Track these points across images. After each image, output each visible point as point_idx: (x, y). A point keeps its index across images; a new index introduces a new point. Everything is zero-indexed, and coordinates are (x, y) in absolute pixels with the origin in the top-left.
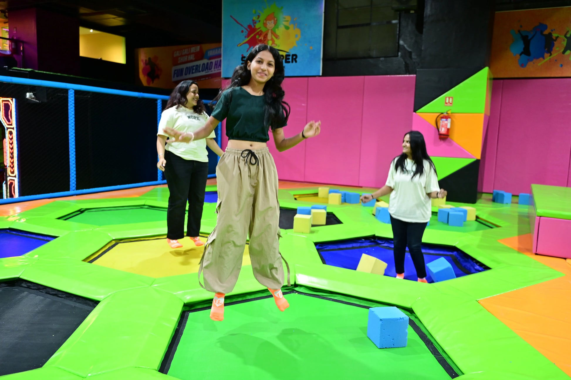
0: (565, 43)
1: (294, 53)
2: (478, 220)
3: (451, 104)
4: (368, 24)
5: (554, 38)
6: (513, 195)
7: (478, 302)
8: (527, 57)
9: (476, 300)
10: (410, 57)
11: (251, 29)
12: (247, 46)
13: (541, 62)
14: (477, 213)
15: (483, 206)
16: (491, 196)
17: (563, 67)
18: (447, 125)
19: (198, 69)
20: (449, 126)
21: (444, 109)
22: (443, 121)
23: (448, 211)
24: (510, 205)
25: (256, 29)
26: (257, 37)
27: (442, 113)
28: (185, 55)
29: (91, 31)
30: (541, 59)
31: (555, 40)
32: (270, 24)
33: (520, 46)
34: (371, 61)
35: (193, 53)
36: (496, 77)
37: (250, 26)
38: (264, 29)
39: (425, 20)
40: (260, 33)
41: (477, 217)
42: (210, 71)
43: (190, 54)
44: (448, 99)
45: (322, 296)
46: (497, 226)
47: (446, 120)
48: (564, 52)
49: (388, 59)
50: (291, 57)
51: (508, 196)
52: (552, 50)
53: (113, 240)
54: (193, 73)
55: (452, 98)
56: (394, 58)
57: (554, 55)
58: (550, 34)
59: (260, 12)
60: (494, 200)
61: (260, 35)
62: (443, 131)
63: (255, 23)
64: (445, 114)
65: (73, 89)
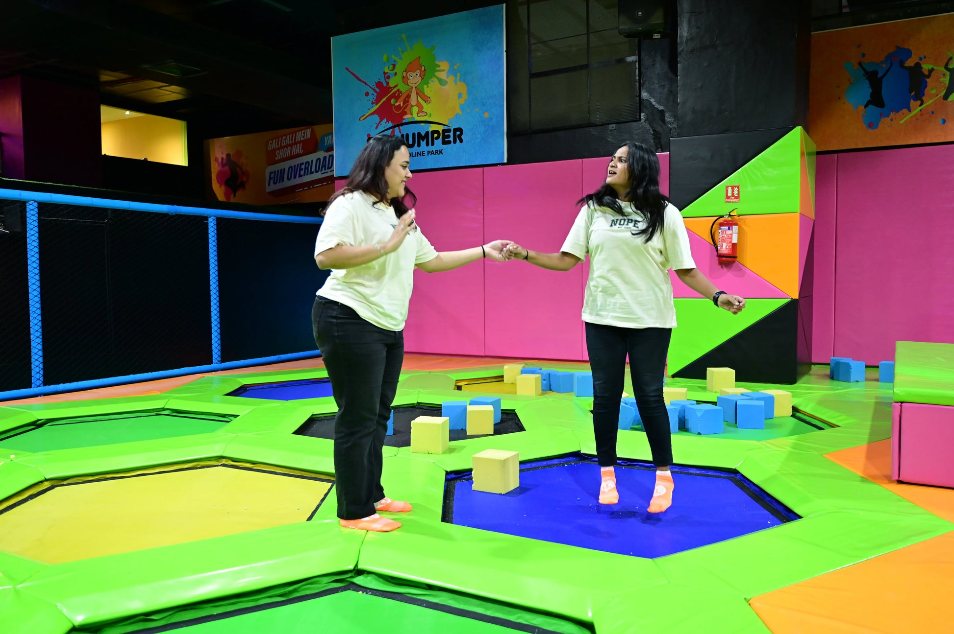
0: (946, 80)
1: (456, 127)
2: (798, 414)
3: (737, 198)
4: (586, 67)
5: (927, 73)
6: (867, 366)
7: (748, 602)
8: (879, 110)
9: (745, 599)
10: (663, 120)
11: (383, 89)
12: (376, 118)
13: (905, 118)
14: (796, 402)
15: (809, 389)
16: (827, 370)
17: (946, 123)
18: (731, 238)
19: (309, 168)
20: (735, 240)
21: (724, 209)
22: (724, 231)
23: (735, 399)
24: (863, 383)
25: (390, 88)
26: (393, 101)
27: (722, 217)
28: (286, 146)
29: (128, 113)
30: (905, 111)
31: (929, 76)
32: (414, 79)
33: (865, 91)
34: (594, 131)
35: (299, 142)
36: (823, 149)
37: (379, 84)
38: (403, 88)
39: (680, 49)
40: (397, 95)
41: (795, 409)
42: (329, 170)
43: (296, 143)
44: (730, 189)
45: (407, 595)
46: (832, 426)
47: (729, 229)
48: (946, 97)
49: (622, 126)
50: (451, 134)
51: (857, 367)
52: (923, 95)
53: (46, 480)
54: (300, 176)
55: (738, 187)
56: (634, 124)
57: (929, 102)
58: (918, 66)
59: (395, 58)
60: (832, 377)
61: (397, 98)
62: (724, 248)
63: (389, 77)
64: (726, 218)
65: (36, 201)
